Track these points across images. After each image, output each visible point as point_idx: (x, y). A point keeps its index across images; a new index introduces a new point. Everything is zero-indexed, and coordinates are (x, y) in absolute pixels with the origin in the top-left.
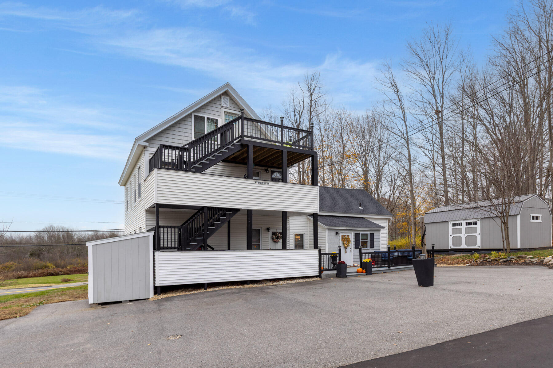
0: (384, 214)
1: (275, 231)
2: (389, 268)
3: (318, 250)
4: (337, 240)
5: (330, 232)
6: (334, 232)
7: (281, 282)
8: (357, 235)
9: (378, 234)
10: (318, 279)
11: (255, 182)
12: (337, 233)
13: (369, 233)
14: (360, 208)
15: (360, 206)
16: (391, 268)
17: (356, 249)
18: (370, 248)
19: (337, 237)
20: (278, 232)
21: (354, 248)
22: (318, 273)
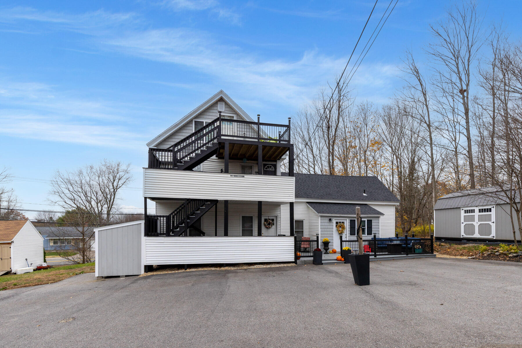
0: (390, 201)
1: (267, 218)
2: (375, 256)
3: (294, 238)
4: (331, 227)
5: (323, 218)
6: (328, 219)
7: (256, 266)
8: (352, 222)
9: (377, 221)
10: (294, 264)
11: (231, 176)
12: (330, 220)
13: (366, 220)
14: (364, 194)
15: (365, 193)
16: (377, 256)
17: (351, 236)
18: (367, 234)
19: (331, 224)
20: (270, 219)
21: (350, 234)
22: (294, 259)
